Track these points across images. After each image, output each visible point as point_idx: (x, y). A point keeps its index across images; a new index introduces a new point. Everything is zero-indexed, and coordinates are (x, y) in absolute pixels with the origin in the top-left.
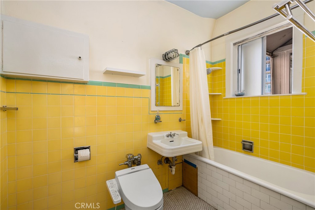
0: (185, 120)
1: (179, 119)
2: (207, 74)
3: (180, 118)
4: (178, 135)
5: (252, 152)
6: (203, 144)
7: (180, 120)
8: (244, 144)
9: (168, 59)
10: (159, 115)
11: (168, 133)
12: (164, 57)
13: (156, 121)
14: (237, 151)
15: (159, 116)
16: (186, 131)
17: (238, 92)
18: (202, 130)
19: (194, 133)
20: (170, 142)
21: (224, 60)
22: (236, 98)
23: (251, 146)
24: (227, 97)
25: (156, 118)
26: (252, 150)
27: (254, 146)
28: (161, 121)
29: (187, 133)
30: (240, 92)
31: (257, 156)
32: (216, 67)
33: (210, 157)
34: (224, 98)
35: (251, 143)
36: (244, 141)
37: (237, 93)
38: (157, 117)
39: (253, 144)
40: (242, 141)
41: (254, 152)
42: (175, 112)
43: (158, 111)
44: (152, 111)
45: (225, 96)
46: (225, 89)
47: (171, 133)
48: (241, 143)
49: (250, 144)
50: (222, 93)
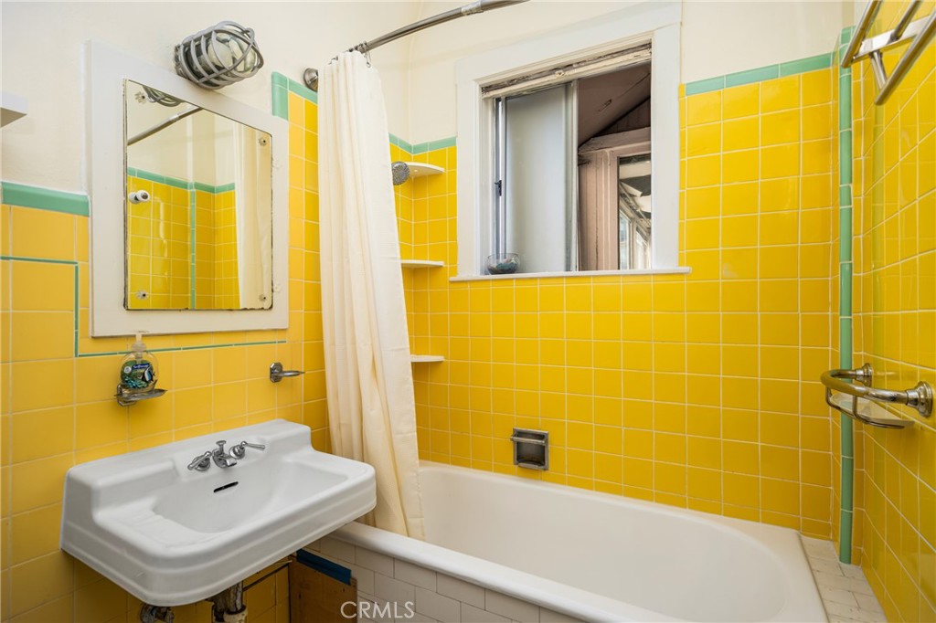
0: (298, 373)
1: (272, 371)
2: (396, 183)
3: (278, 366)
4: (262, 448)
5: (545, 470)
6: (377, 477)
7: (276, 374)
8: (519, 445)
9: (204, 73)
10: (146, 357)
11: (207, 445)
12: (182, 58)
13: (126, 392)
14: (499, 470)
15: (145, 364)
16: (305, 424)
17: (498, 258)
18: (373, 412)
19: (339, 426)
20: (216, 491)
21: (451, 142)
22: (493, 280)
23: (542, 449)
24: (461, 276)
25: (123, 375)
26: (544, 460)
27: (549, 446)
28: (162, 391)
29: (306, 429)
30: (502, 261)
31: (560, 481)
32: (425, 162)
33: (409, 520)
34: (452, 279)
35: (541, 437)
36: (520, 434)
37: (494, 265)
38: (128, 370)
39: (547, 442)
40: (512, 433)
41: (550, 469)
42: (249, 339)
43: (139, 337)
44: (93, 338)
45: (454, 271)
46: (454, 248)
47: (221, 443)
48: (512, 440)
49: (540, 441)
50: (446, 263)
